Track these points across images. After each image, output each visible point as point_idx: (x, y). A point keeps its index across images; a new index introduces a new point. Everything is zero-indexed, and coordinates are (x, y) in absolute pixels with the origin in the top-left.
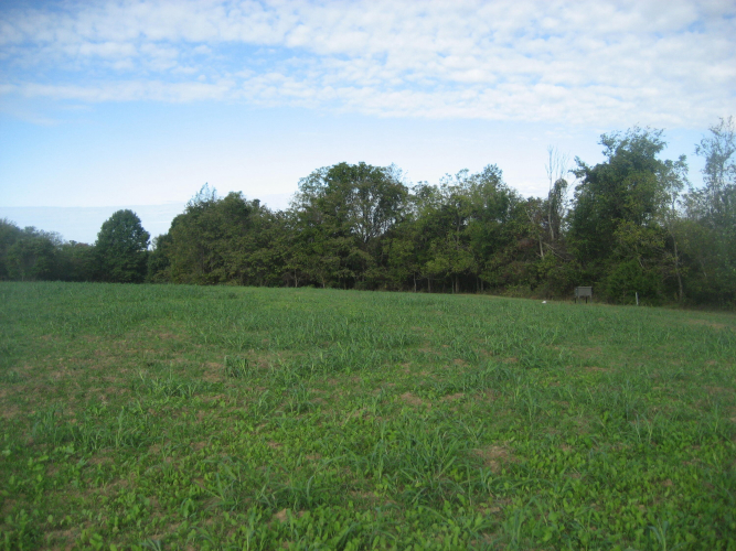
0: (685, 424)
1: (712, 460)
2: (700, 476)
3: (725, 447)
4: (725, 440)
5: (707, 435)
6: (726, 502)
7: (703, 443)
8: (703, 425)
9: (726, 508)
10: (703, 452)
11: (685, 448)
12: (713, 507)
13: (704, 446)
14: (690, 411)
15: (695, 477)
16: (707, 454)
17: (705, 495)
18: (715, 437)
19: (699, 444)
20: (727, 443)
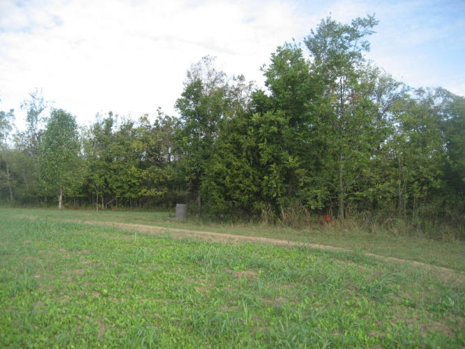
0: (6, 284)
1: (21, 305)
2: (12, 318)
3: (31, 295)
4: (31, 290)
5: (19, 289)
6: (28, 331)
7: (17, 295)
8: (17, 283)
9: (28, 336)
10: (17, 301)
11: (4, 300)
12: (19, 337)
13: (17, 297)
14: (10, 274)
15: (10, 319)
16: (19, 302)
17: (15, 330)
18: (25, 290)
19: (14, 296)
20: (32, 293)
